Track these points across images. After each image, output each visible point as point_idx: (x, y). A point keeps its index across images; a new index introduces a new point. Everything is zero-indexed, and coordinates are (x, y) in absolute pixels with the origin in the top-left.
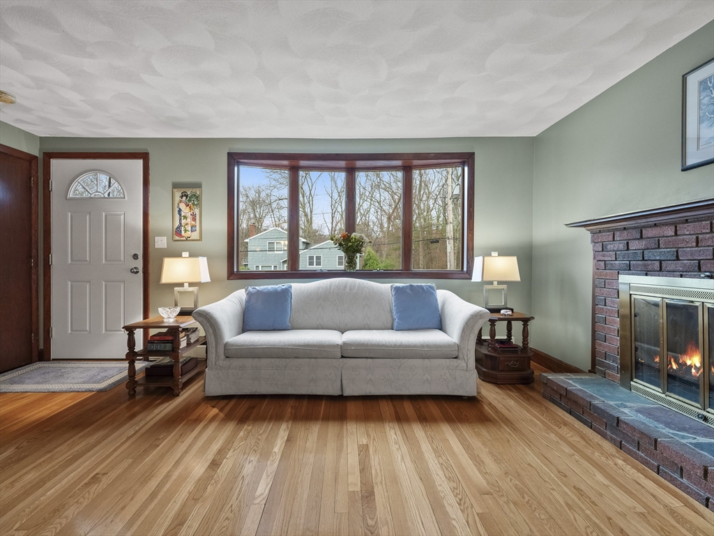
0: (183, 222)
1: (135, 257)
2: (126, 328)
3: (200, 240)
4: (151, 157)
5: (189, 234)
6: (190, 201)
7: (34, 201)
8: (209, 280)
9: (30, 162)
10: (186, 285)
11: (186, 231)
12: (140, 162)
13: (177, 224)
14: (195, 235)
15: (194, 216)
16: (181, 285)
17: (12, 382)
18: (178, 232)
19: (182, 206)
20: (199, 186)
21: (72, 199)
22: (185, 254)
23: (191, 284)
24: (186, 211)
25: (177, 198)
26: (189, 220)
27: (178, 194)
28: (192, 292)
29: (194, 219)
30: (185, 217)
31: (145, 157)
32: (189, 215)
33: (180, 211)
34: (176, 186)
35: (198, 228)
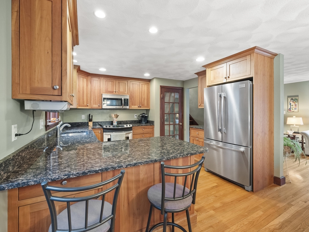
0: (292, 107)
3: (298, 112)
5: (294, 110)
6: (294, 101)
8: (303, 124)
11: (292, 109)
13: (289, 107)
14: (296, 111)
16: (293, 125)
18: (289, 109)
19: (291, 102)
20: (298, 96)
22: (294, 117)
23: (296, 125)
26: (294, 106)
27: (289, 99)
28: (297, 127)
29: (296, 106)
30: (292, 105)
33: (290, 104)
34: (289, 97)
35: (297, 108)
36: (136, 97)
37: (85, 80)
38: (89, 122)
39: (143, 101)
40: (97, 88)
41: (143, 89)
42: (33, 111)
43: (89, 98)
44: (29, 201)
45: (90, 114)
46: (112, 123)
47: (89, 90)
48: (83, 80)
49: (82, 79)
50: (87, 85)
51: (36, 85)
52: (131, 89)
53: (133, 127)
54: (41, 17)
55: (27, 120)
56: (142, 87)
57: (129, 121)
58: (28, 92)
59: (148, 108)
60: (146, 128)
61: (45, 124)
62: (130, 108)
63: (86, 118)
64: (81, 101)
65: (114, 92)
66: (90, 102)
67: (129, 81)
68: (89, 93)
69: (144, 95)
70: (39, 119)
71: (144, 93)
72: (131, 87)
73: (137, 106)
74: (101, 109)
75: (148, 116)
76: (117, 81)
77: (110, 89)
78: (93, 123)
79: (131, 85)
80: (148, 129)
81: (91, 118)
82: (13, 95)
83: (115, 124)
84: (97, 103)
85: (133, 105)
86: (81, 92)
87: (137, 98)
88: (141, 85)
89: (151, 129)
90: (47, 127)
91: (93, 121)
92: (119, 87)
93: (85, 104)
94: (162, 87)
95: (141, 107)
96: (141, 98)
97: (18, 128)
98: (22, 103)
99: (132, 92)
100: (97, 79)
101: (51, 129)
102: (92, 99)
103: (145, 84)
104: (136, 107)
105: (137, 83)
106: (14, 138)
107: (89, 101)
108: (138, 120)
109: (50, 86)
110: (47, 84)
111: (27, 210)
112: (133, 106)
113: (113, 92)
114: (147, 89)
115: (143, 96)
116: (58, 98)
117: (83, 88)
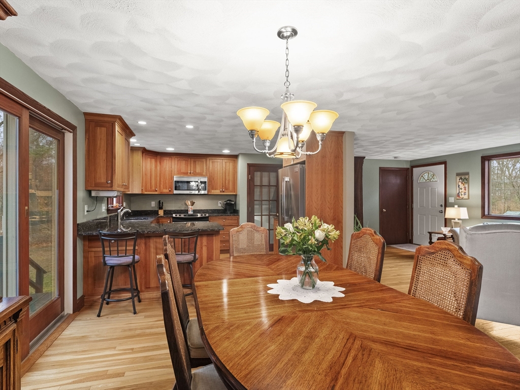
0: (460, 191)
1: (441, 206)
2: (429, 233)
3: (469, 198)
4: (447, 163)
5: (463, 196)
6: (463, 181)
7: (408, 185)
8: (468, 218)
9: (407, 171)
10: (457, 219)
11: (461, 195)
12: (443, 166)
13: (458, 192)
14: (466, 197)
15: (465, 188)
16: (454, 219)
17: (400, 247)
18: (458, 195)
19: (460, 184)
20: (467, 174)
21: (420, 183)
22: (456, 206)
23: (459, 219)
24: (461, 186)
25: (458, 180)
26: (463, 190)
27: (458, 178)
28: (459, 223)
29: (465, 190)
30: (461, 189)
31: (445, 163)
32: (463, 188)
33: (459, 186)
34: (458, 175)
35: (467, 193)
36: (217, 178)
37: (153, 161)
38: (159, 211)
39: (227, 184)
40: (168, 169)
41: (227, 168)
42: (97, 197)
43: (158, 182)
44: (93, 249)
45: (160, 201)
46: (186, 211)
47: (158, 172)
48: (151, 161)
49: (149, 160)
50: (156, 167)
51: (98, 181)
52: (210, 169)
53: (209, 217)
54: (101, 139)
55: (93, 203)
56: (226, 165)
57: (210, 210)
58: (93, 185)
59: (235, 194)
60: (229, 219)
61: (106, 208)
62: (209, 193)
63: (157, 205)
64: (149, 185)
65: (189, 174)
66: (160, 186)
67: (208, 159)
68: (158, 175)
69: (229, 175)
70: (102, 203)
71: (229, 173)
72: (211, 166)
73: (219, 191)
74: (172, 195)
75: (235, 203)
76: (192, 160)
77: (183, 170)
78: (165, 211)
79: (211, 164)
80: (231, 220)
81: (161, 205)
82: (86, 188)
83: (190, 212)
84: (168, 187)
85: (213, 189)
86: (149, 175)
87: (219, 180)
88: (224, 163)
89: (235, 220)
90: (108, 211)
91: (164, 209)
92: (195, 167)
93: (154, 188)
94: (249, 166)
95: (224, 192)
96: (224, 180)
97: (88, 207)
98: (89, 192)
99: (211, 173)
100: (168, 158)
101: (113, 214)
102: (162, 183)
103: (230, 161)
104: (217, 192)
105: (219, 160)
106: (86, 213)
107: (158, 185)
108: (223, 209)
109: (105, 181)
110: (103, 180)
111: (93, 254)
112: (213, 191)
113: (187, 173)
114: (233, 168)
115: (227, 177)
116: (110, 189)
117: (151, 169)
